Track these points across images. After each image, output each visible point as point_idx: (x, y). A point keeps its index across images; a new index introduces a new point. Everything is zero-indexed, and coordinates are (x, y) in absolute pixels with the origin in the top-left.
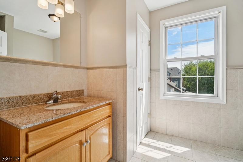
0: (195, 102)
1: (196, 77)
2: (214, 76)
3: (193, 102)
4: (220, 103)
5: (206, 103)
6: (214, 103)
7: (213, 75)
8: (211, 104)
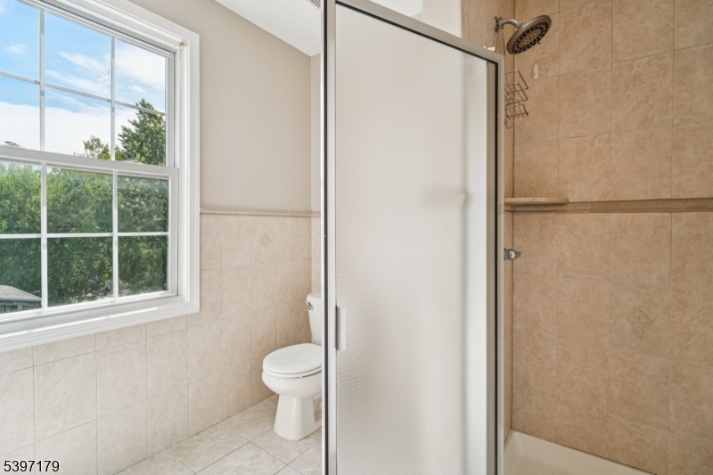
0: (110, 331)
1: (111, 237)
2: (169, 234)
3: (102, 334)
4: (186, 313)
5: (149, 323)
6: (171, 319)
7: (166, 230)
8: (164, 322)
